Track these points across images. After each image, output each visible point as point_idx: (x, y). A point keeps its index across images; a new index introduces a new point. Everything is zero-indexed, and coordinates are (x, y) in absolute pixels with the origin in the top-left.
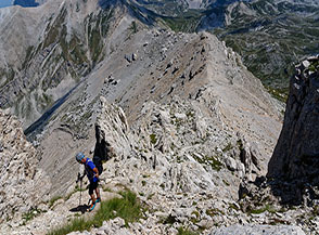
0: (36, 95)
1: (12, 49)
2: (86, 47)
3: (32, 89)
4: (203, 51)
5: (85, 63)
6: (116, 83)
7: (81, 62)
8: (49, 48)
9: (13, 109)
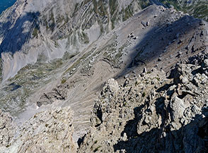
0: (79, 32)
1: (68, 5)
2: (108, 5)
3: (77, 29)
4: (202, 34)
5: (106, 16)
6: (135, 38)
7: (104, 15)
8: (87, 5)
9: (67, 39)
